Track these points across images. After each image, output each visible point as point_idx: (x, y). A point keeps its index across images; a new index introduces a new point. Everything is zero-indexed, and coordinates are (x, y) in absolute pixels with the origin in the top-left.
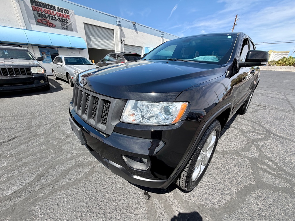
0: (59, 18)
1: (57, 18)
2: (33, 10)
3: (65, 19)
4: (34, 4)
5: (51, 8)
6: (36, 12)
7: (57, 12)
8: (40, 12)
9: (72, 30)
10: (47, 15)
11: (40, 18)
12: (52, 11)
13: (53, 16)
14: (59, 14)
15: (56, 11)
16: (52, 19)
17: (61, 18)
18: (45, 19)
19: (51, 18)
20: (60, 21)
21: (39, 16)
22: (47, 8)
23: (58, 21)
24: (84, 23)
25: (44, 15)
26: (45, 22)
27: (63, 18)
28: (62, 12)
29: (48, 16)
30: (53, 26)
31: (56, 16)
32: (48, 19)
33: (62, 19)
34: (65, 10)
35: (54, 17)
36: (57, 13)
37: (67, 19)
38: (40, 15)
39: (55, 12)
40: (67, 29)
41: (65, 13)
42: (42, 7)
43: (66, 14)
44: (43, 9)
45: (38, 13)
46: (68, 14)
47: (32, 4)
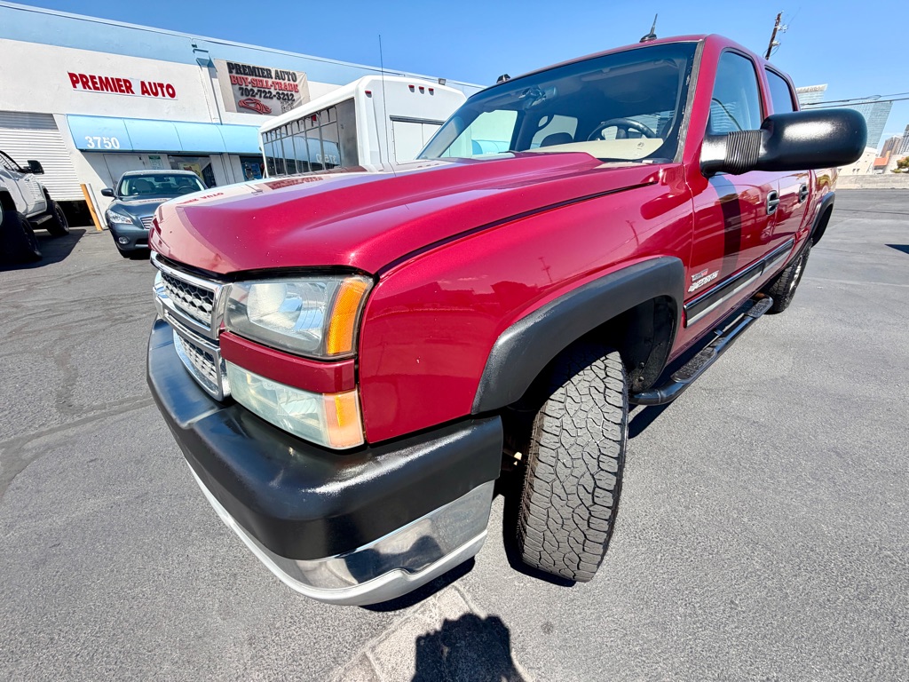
0: (278, 93)
1: (274, 93)
2: (232, 84)
3: (289, 93)
4: (234, 71)
5: (263, 73)
6: (237, 87)
7: (274, 80)
8: (244, 86)
10: (256, 89)
11: (244, 98)
12: (265, 79)
13: (267, 90)
14: (277, 83)
15: (272, 78)
16: (265, 97)
17: (281, 92)
18: (252, 98)
19: (263, 95)
20: (279, 98)
21: (242, 94)
22: (256, 76)
23: (275, 99)
25: (252, 90)
26: (252, 105)
27: (286, 92)
28: (284, 80)
29: (258, 91)
30: (265, 111)
31: (272, 90)
32: (257, 97)
33: (283, 93)
34: (288, 73)
35: (270, 92)
36: (273, 83)
37: (293, 93)
38: (244, 92)
39: (270, 81)
41: (289, 80)
42: (247, 74)
43: (292, 82)
44: (250, 78)
45: (241, 89)
46: (295, 81)
47: (230, 72)
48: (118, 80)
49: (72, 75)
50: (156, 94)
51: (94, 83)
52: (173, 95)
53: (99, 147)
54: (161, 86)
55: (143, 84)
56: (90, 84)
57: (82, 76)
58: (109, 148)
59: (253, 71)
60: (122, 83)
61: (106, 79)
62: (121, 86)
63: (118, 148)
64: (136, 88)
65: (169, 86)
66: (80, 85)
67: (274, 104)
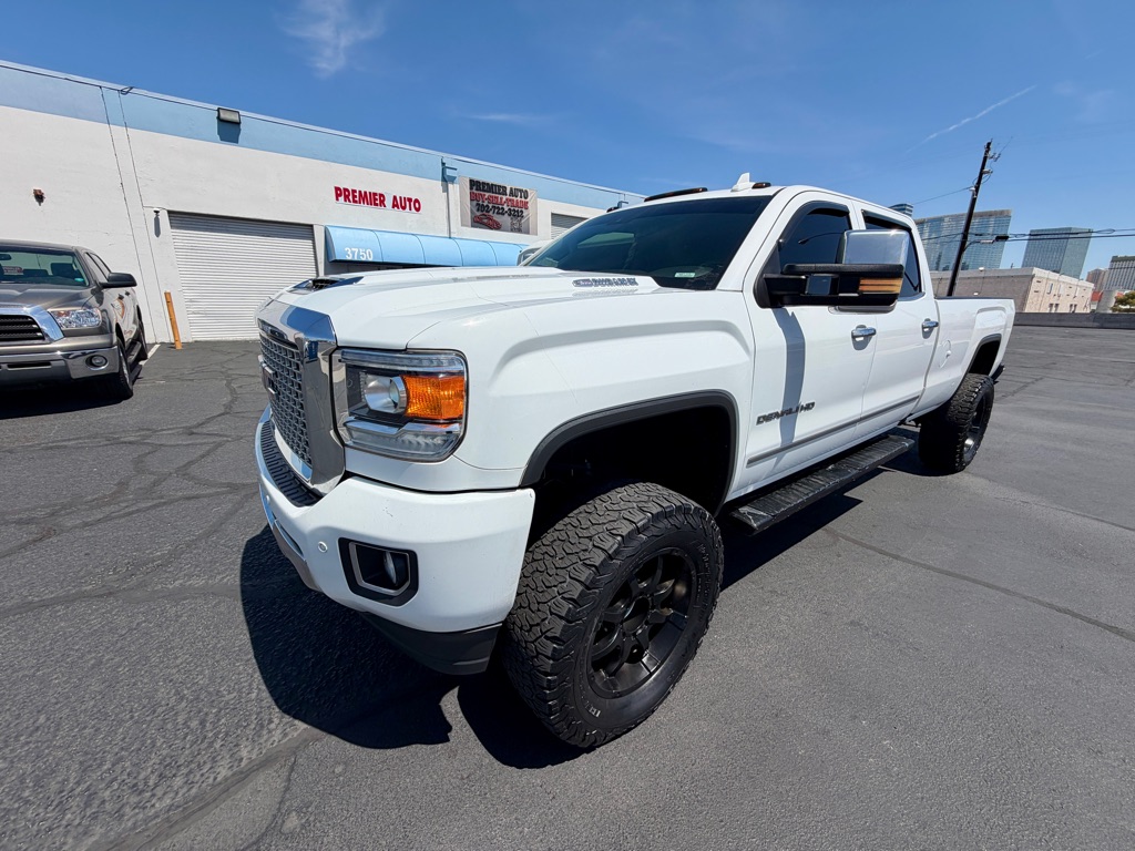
0: (509, 209)
1: (506, 209)
2: (471, 200)
3: (520, 210)
4: (475, 188)
5: (500, 190)
6: (475, 202)
7: (508, 197)
8: (480, 202)
9: (528, 233)
10: (490, 206)
11: (479, 214)
12: (500, 196)
13: (500, 207)
14: (511, 200)
15: (506, 195)
16: (498, 213)
17: (512, 208)
18: (486, 214)
19: (496, 211)
20: (509, 215)
21: (478, 210)
22: (493, 192)
23: (506, 215)
24: (553, 214)
25: (487, 206)
26: (485, 221)
27: (516, 209)
28: (517, 196)
29: (493, 207)
30: (496, 226)
31: (505, 206)
32: (491, 213)
33: (514, 210)
34: (521, 191)
35: (502, 208)
36: (507, 200)
37: (523, 210)
38: (480, 207)
39: (504, 198)
40: (519, 231)
41: (521, 197)
42: (485, 191)
43: (523, 199)
44: (487, 194)
45: (478, 204)
46: (526, 198)
47: (471, 188)
48: (375, 194)
49: (337, 189)
50: (404, 208)
51: (354, 197)
52: (418, 210)
53: (356, 259)
54: (410, 200)
55: (395, 198)
56: (351, 197)
57: (346, 190)
58: (364, 259)
59: (491, 188)
60: (377, 197)
61: (365, 193)
62: (375, 200)
63: (371, 259)
64: (389, 202)
65: (417, 201)
66: (342, 199)
67: (505, 220)
